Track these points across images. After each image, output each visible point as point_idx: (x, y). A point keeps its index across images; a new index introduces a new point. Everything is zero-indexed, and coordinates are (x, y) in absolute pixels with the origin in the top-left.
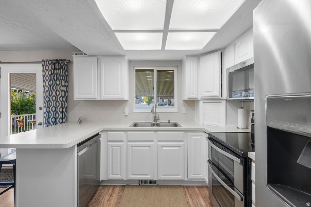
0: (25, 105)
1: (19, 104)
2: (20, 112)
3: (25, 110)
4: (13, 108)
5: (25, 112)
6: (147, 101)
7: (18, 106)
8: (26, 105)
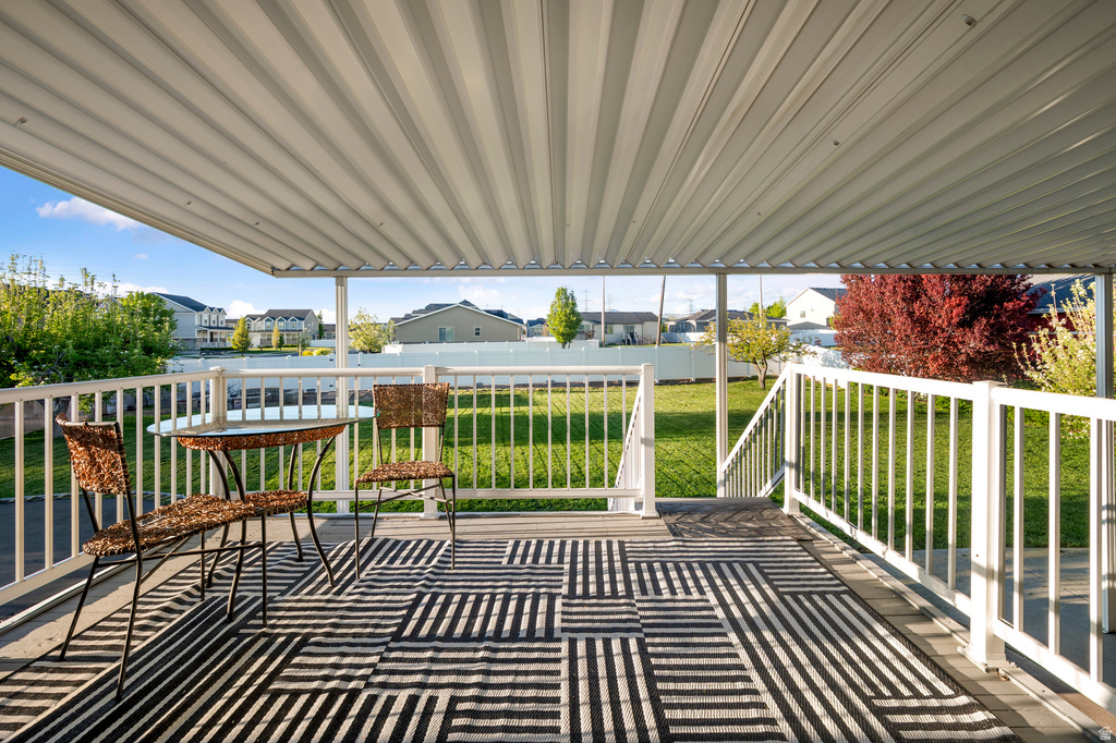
0: (97, 340)
1: (68, 338)
2: (76, 374)
3: (97, 363)
4: (45, 354)
5: (96, 372)
6: (561, 330)
7: (64, 346)
8: (98, 344)
